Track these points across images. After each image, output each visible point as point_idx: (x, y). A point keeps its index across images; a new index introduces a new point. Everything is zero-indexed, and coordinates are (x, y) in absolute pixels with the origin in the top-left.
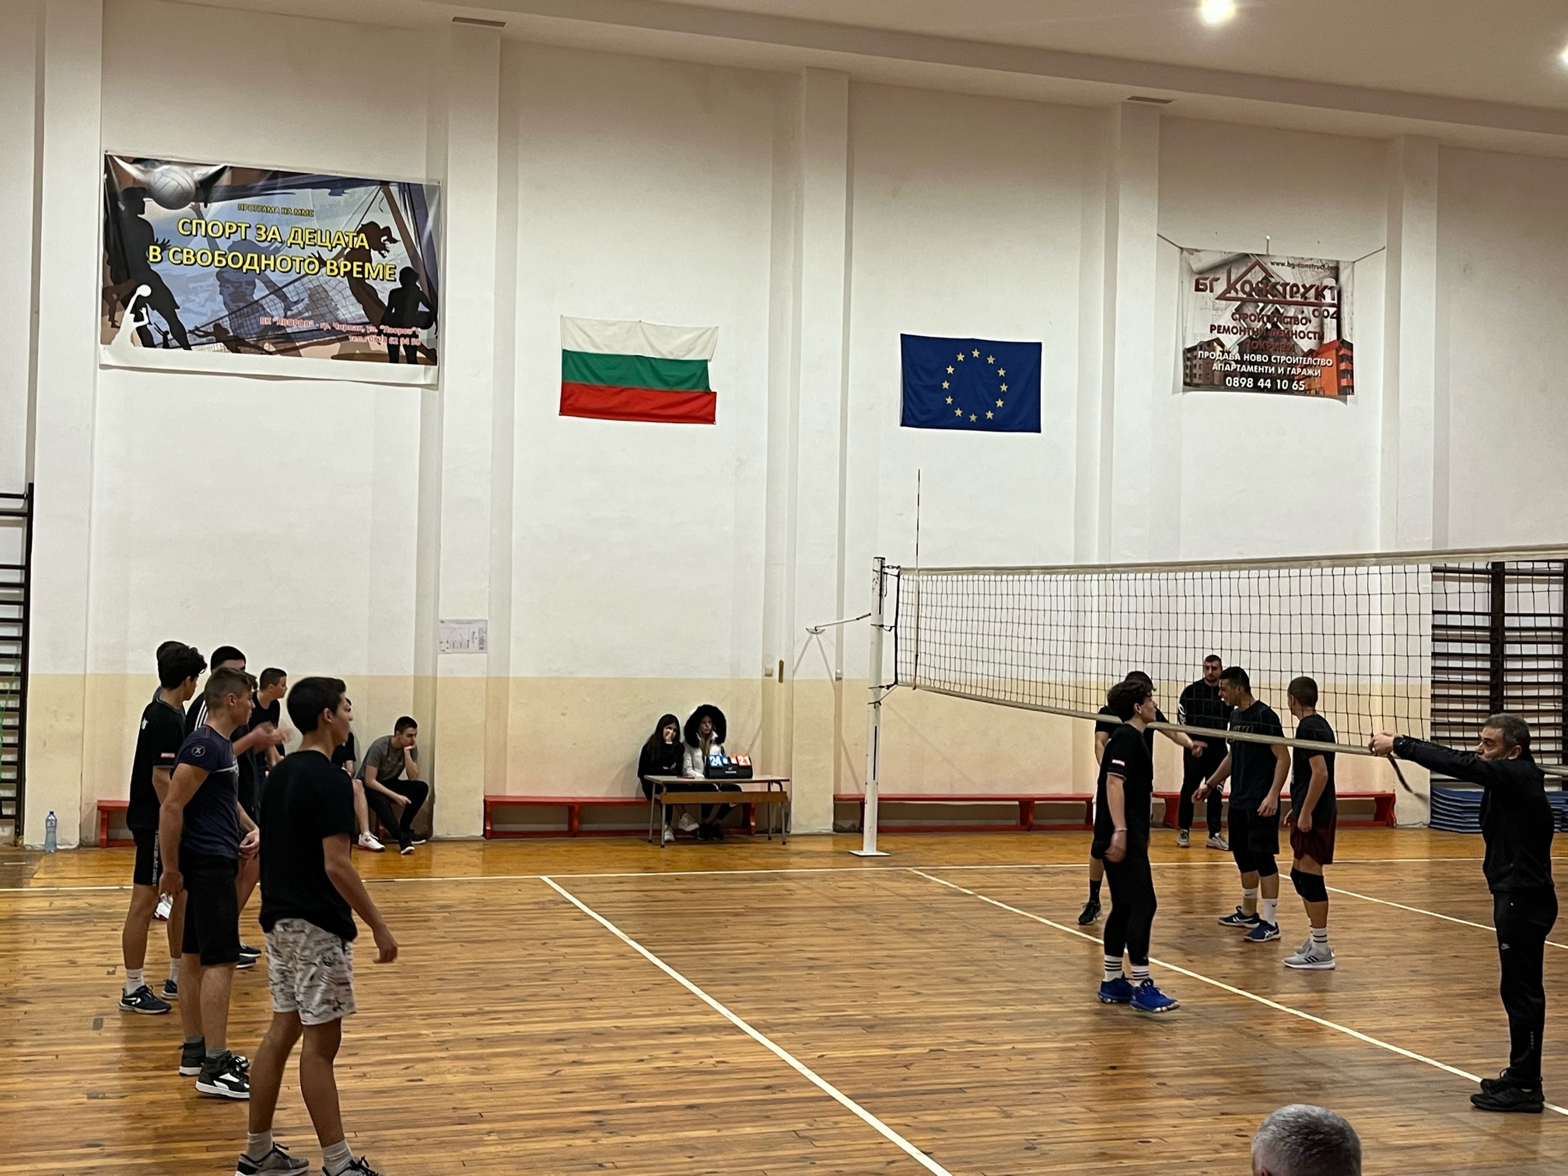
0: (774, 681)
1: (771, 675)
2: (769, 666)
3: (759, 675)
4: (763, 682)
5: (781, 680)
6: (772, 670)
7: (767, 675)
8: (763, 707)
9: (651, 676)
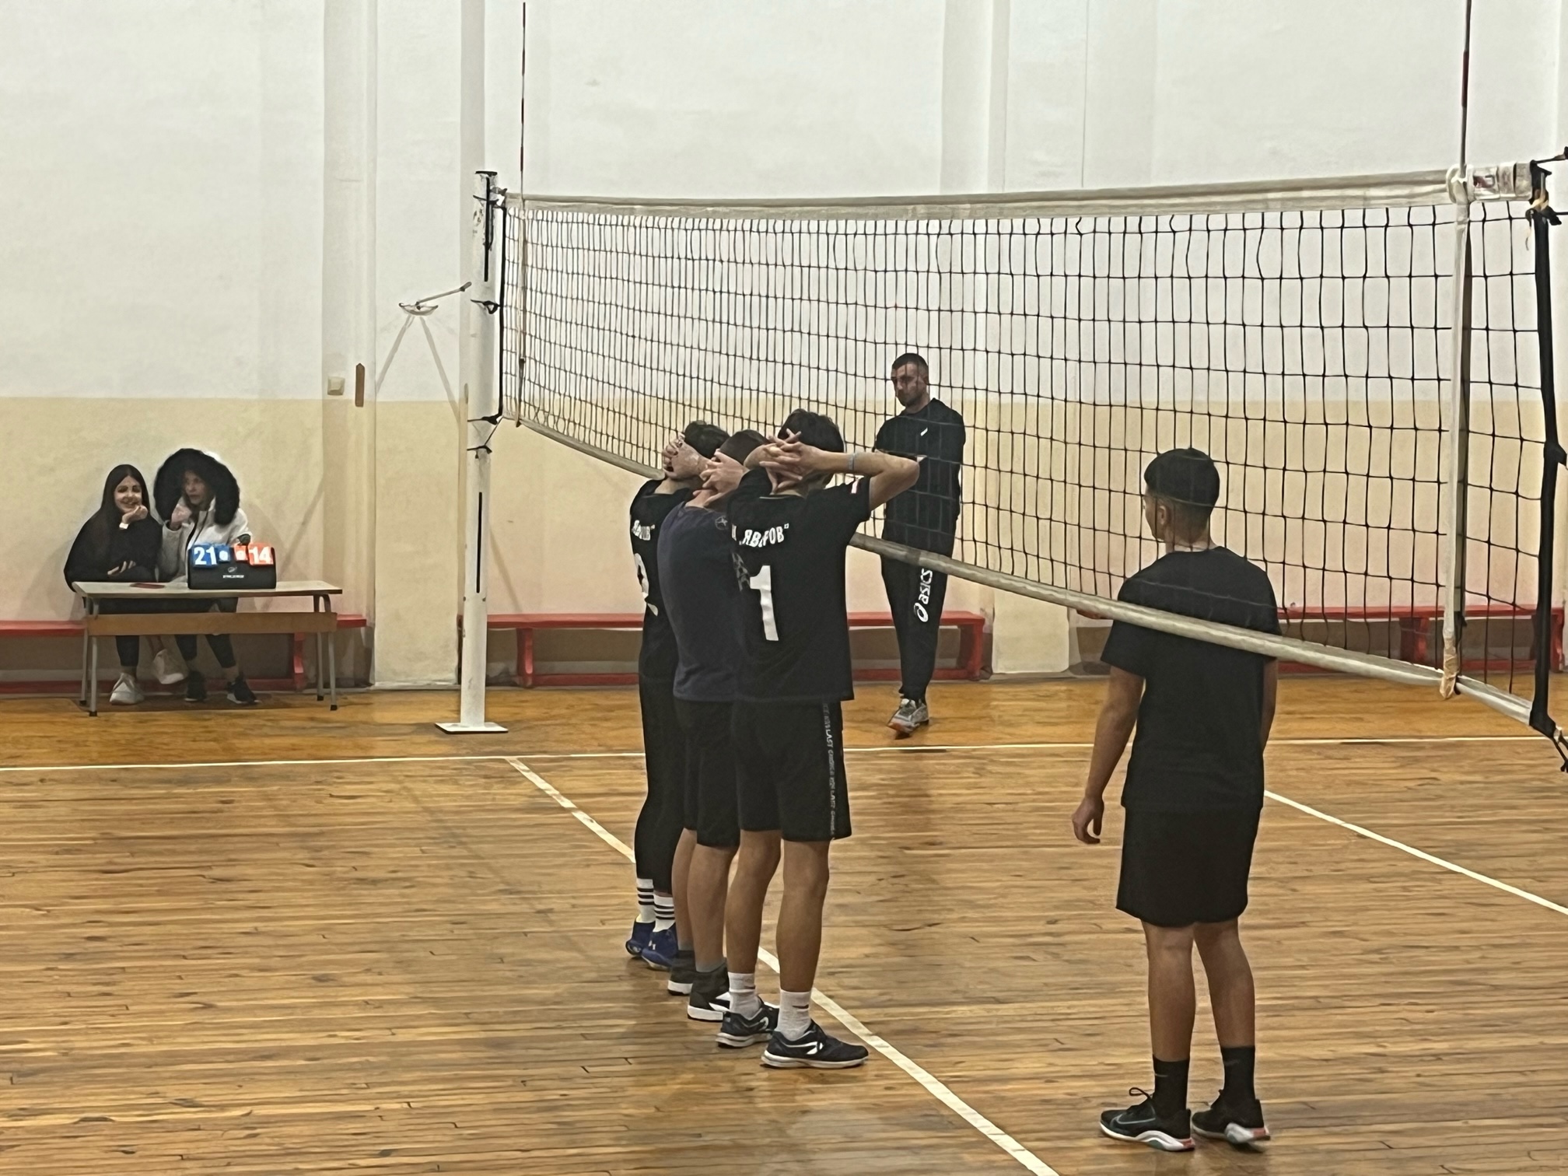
0: (347, 402)
1: (339, 392)
2: (335, 375)
3: (317, 393)
4: (325, 404)
5: (359, 401)
6: (342, 383)
7: (332, 393)
8: (326, 454)
9: (101, 394)
